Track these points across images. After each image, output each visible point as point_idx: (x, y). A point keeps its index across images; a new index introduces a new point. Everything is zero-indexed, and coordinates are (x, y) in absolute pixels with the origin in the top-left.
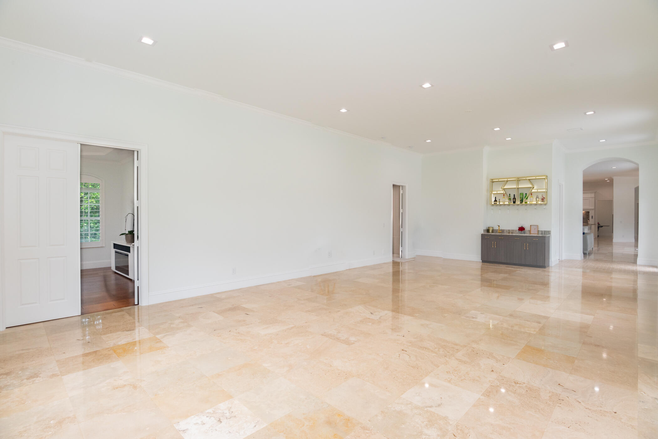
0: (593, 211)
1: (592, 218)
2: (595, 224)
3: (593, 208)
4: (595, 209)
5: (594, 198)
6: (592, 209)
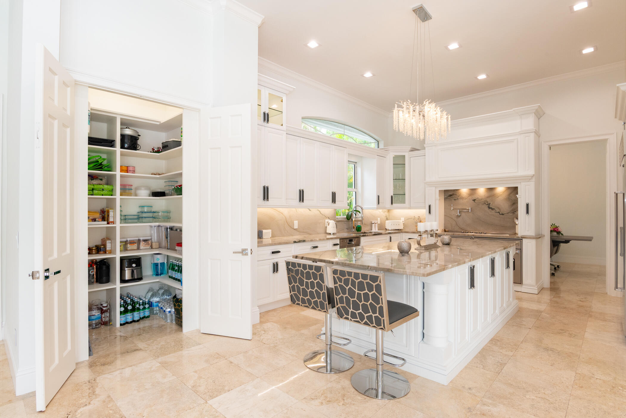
0: (532, 185)
1: (527, 212)
2: (538, 237)
3: (532, 172)
4: (538, 177)
5: (532, 135)
6: (527, 179)
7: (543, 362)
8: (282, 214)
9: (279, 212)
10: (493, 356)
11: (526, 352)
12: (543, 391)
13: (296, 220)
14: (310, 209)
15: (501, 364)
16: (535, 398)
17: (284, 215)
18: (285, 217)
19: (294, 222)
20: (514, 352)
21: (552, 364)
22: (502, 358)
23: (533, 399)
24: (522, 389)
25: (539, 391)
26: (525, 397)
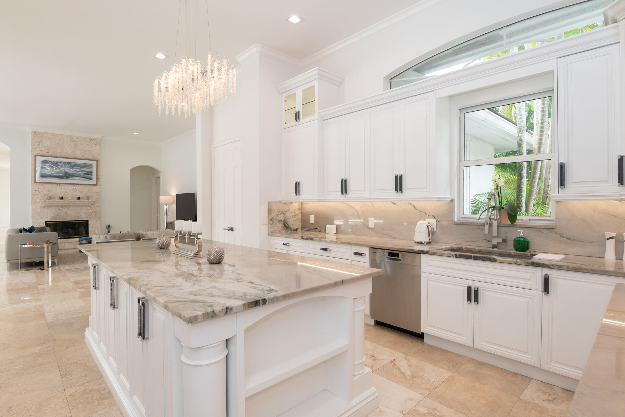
7: (24, 406)
8: (354, 208)
9: (350, 206)
10: (82, 377)
11: (53, 406)
12: (10, 376)
13: (372, 217)
14: (395, 203)
15: (66, 374)
16: (14, 368)
17: (355, 210)
18: (357, 212)
19: (368, 219)
20: (67, 397)
21: (11, 409)
22: (72, 381)
23: (16, 366)
24: (29, 367)
25: (13, 374)
26: (23, 364)
